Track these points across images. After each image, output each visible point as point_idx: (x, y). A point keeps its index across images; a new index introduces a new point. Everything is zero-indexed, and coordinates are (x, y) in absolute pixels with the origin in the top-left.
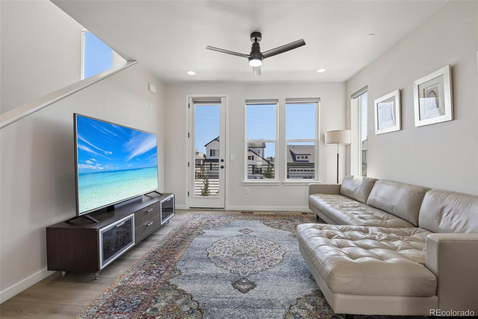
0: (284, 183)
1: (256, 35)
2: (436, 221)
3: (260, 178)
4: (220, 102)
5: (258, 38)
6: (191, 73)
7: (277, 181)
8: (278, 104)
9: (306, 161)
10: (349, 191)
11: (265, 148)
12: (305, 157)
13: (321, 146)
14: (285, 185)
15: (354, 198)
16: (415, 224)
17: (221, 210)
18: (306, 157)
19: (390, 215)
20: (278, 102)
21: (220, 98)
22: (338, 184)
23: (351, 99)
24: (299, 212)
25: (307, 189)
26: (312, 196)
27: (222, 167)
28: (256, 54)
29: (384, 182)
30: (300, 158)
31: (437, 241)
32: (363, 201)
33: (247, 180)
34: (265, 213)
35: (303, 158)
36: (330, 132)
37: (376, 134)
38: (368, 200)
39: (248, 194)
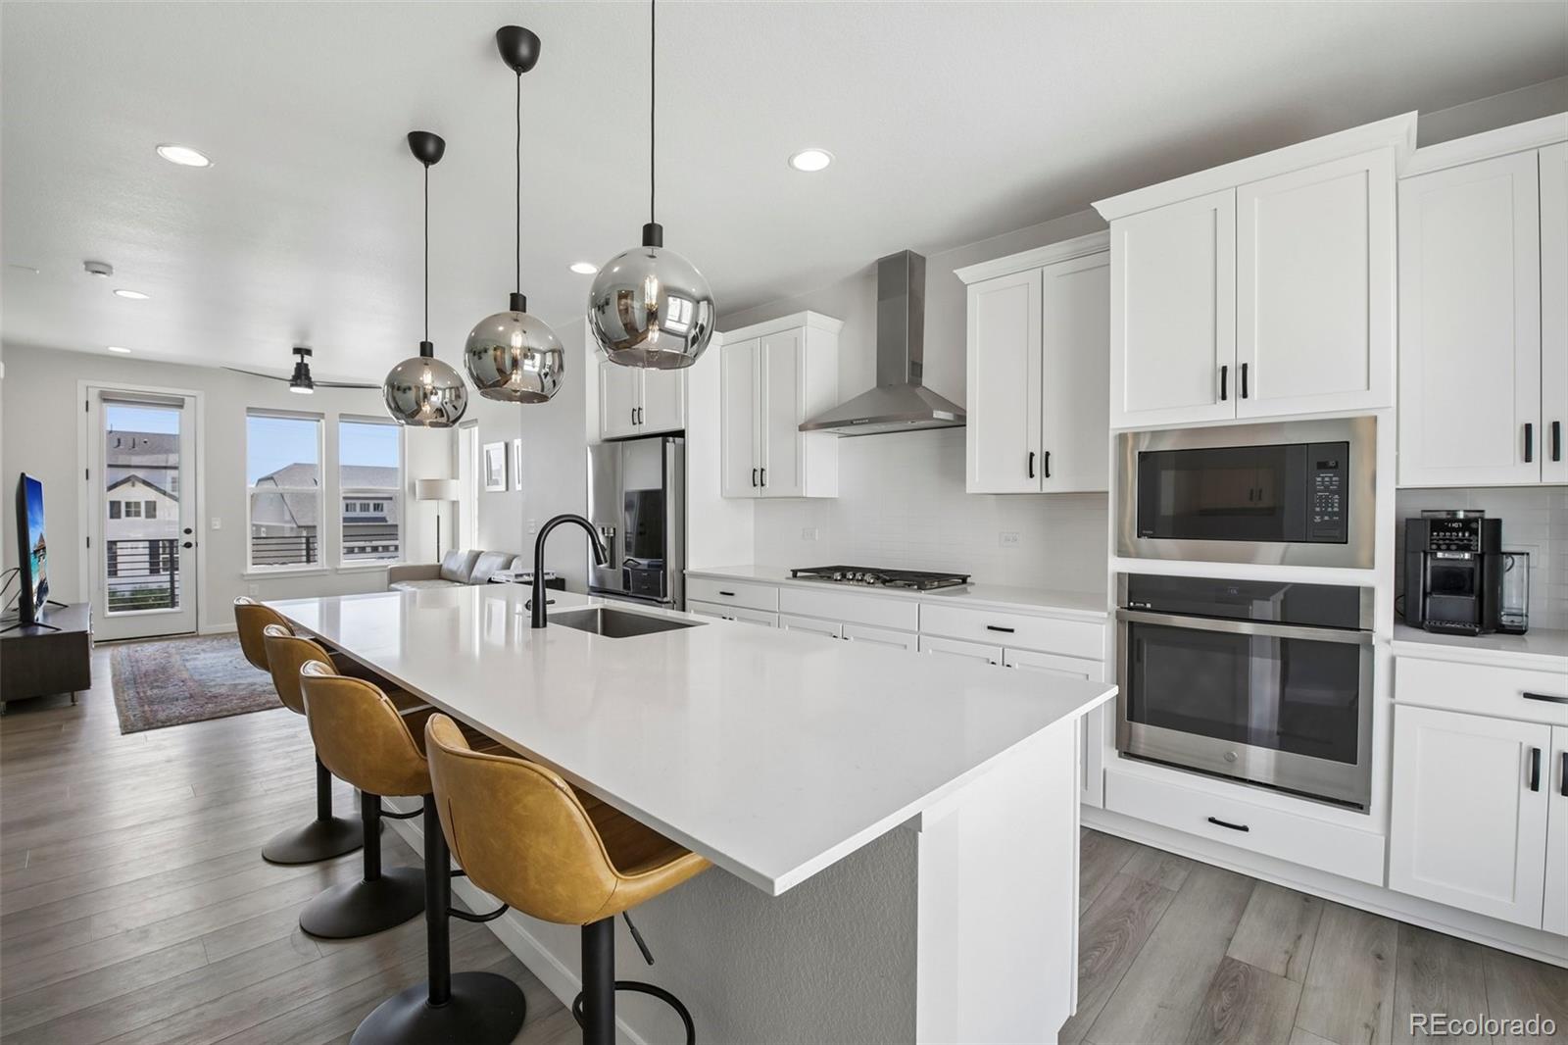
0: (337, 569)
1: (301, 351)
3: (279, 564)
4: (181, 406)
5: (305, 356)
7: (324, 566)
9: (377, 518)
10: (451, 572)
12: (375, 505)
13: (409, 501)
15: (457, 580)
17: (187, 636)
18: (377, 507)
20: (323, 419)
21: (181, 400)
23: (460, 429)
25: (386, 576)
26: (394, 586)
27: (188, 545)
28: (302, 380)
29: (489, 553)
30: (355, 510)
32: (465, 580)
33: (252, 569)
35: (364, 508)
36: (426, 481)
37: (486, 491)
38: (471, 577)
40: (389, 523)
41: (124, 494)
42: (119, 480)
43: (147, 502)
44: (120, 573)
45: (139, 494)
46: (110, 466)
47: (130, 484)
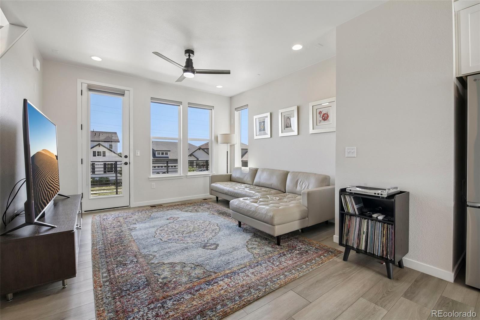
0: (187, 176)
1: (189, 52)
2: (295, 188)
3: (162, 173)
4: (123, 95)
5: (191, 54)
6: (96, 59)
7: (180, 174)
8: (181, 106)
9: (166, 157)
10: (239, 178)
11: (118, 143)
14: (188, 177)
15: (243, 182)
16: (284, 191)
17: (126, 208)
18: (166, 154)
19: (271, 189)
20: (182, 105)
21: (124, 91)
22: (228, 174)
23: (235, 111)
24: (200, 199)
26: (213, 184)
27: (126, 164)
28: (190, 69)
29: (264, 170)
31: (307, 192)
32: (250, 183)
33: (152, 176)
34: (174, 204)
35: (163, 154)
36: (223, 135)
37: (255, 139)
38: (254, 182)
39: (154, 188)
40: (169, 158)
41: (97, 149)
42: (94, 145)
43: (103, 152)
44: (96, 173)
45: (101, 149)
46: (91, 141)
47: (98, 146)
